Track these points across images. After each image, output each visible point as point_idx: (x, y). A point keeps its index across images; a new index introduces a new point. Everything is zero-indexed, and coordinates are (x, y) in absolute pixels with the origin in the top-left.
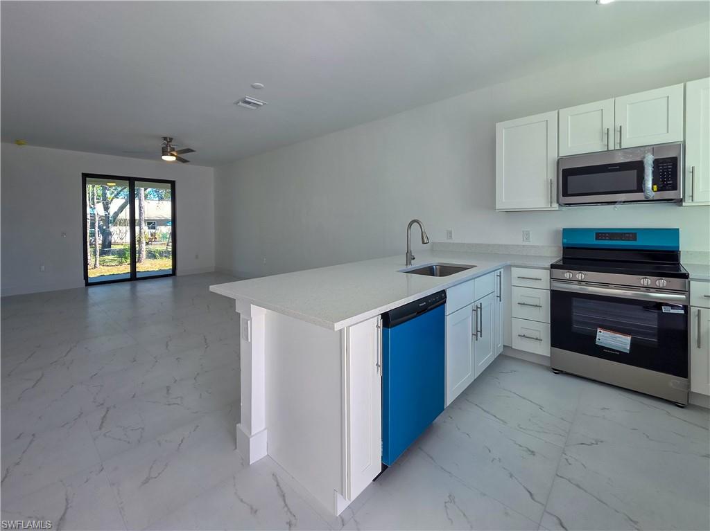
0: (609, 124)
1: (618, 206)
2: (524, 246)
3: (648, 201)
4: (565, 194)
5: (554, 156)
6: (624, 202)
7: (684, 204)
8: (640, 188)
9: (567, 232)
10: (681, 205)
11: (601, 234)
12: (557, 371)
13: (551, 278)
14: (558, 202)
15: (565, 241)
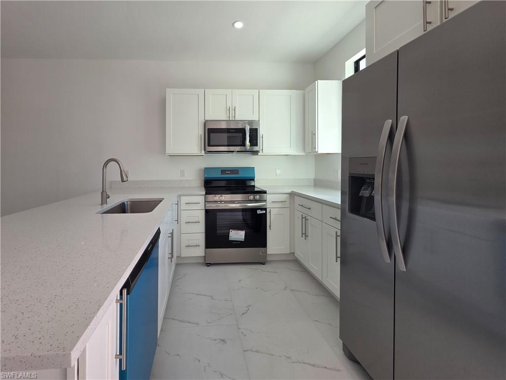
0: (229, 105)
1: (235, 154)
2: (181, 180)
3: (246, 151)
4: (209, 145)
5: (202, 120)
6: (238, 151)
7: (259, 154)
8: (244, 144)
9: (207, 170)
10: (258, 155)
11: (224, 171)
12: (208, 265)
13: (205, 201)
14: (205, 150)
15: (206, 176)
